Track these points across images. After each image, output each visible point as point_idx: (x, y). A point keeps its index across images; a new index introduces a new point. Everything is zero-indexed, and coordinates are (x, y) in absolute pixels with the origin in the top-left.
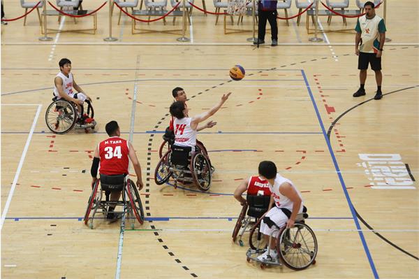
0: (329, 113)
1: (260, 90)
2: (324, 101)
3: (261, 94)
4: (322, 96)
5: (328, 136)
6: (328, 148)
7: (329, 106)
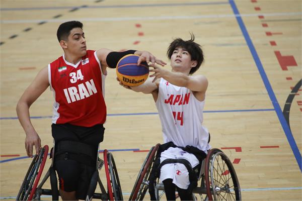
0: (284, 68)
1: (138, 26)
2: (273, 43)
3: (141, 34)
4: (269, 34)
5: (284, 116)
6: (286, 140)
7: (284, 53)
